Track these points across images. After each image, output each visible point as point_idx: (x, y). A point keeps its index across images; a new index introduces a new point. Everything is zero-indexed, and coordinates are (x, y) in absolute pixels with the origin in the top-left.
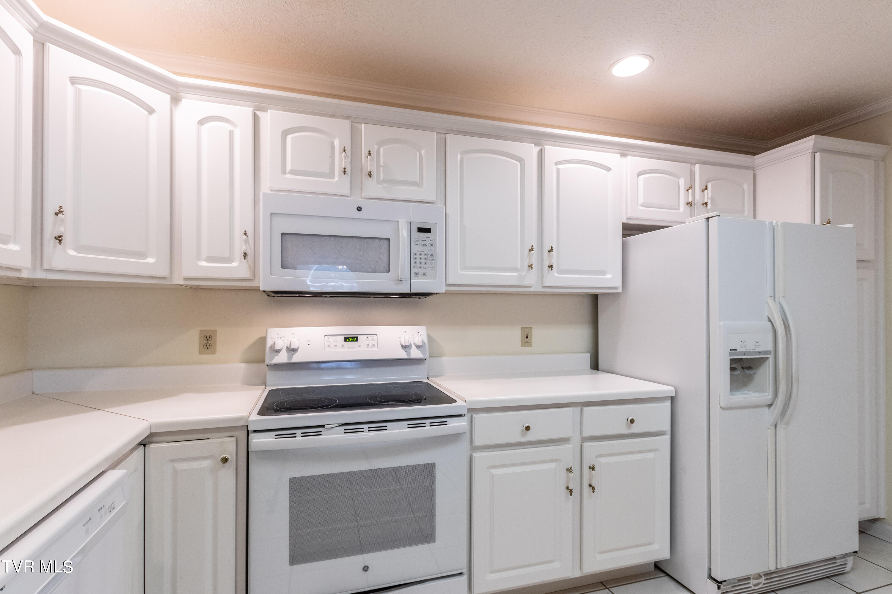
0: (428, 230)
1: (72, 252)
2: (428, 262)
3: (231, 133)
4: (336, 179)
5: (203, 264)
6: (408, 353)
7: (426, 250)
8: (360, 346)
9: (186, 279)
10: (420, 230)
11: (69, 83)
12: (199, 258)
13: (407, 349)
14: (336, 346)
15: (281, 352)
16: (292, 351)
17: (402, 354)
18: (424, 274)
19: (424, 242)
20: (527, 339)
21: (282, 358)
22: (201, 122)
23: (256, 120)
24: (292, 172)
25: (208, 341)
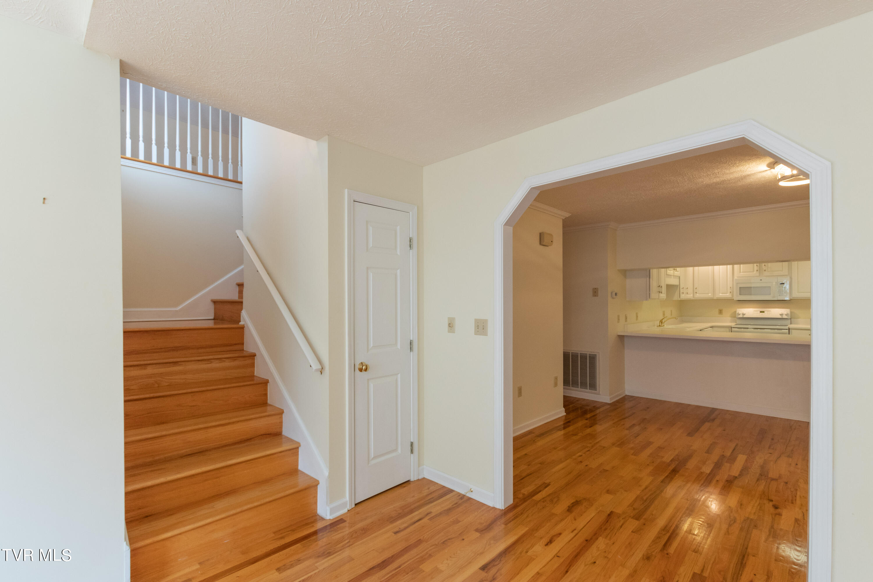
0: (783, 284)
4: (755, 272)
5: (721, 294)
7: (782, 289)
8: (765, 314)
9: (717, 298)
10: (781, 284)
13: (781, 315)
14: (757, 314)
16: (744, 314)
17: (780, 317)
18: (782, 295)
19: (781, 287)
21: (741, 316)
24: (742, 272)
25: (721, 312)
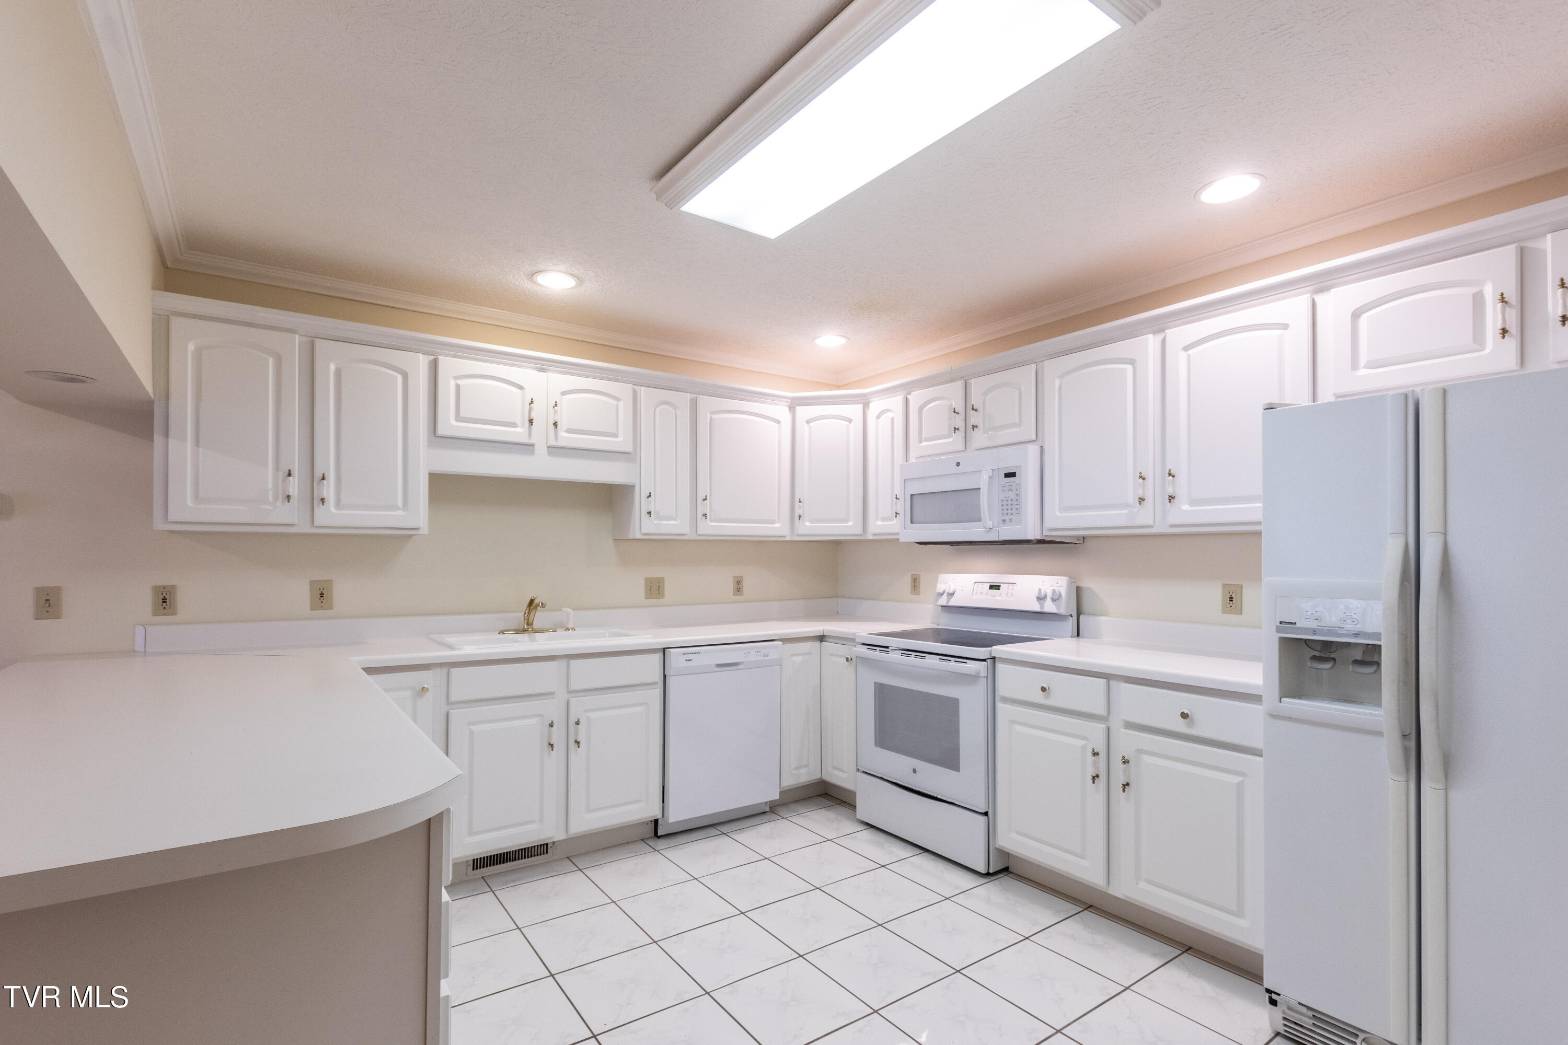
0: (1013, 475)
1: (808, 524)
2: (1014, 507)
3: (892, 419)
5: (879, 523)
6: (1042, 607)
7: (1012, 495)
8: (1000, 595)
9: (874, 535)
10: (1007, 475)
11: (806, 424)
12: (877, 520)
13: (1041, 601)
14: (981, 593)
15: (944, 595)
16: (951, 595)
17: (1036, 607)
18: (1011, 521)
19: (1010, 488)
20: (1231, 602)
21: (943, 601)
22: (878, 417)
23: (907, 401)
24: (926, 440)
25: (915, 583)
